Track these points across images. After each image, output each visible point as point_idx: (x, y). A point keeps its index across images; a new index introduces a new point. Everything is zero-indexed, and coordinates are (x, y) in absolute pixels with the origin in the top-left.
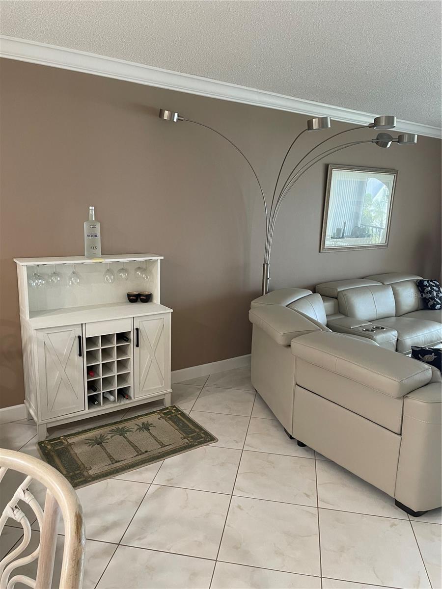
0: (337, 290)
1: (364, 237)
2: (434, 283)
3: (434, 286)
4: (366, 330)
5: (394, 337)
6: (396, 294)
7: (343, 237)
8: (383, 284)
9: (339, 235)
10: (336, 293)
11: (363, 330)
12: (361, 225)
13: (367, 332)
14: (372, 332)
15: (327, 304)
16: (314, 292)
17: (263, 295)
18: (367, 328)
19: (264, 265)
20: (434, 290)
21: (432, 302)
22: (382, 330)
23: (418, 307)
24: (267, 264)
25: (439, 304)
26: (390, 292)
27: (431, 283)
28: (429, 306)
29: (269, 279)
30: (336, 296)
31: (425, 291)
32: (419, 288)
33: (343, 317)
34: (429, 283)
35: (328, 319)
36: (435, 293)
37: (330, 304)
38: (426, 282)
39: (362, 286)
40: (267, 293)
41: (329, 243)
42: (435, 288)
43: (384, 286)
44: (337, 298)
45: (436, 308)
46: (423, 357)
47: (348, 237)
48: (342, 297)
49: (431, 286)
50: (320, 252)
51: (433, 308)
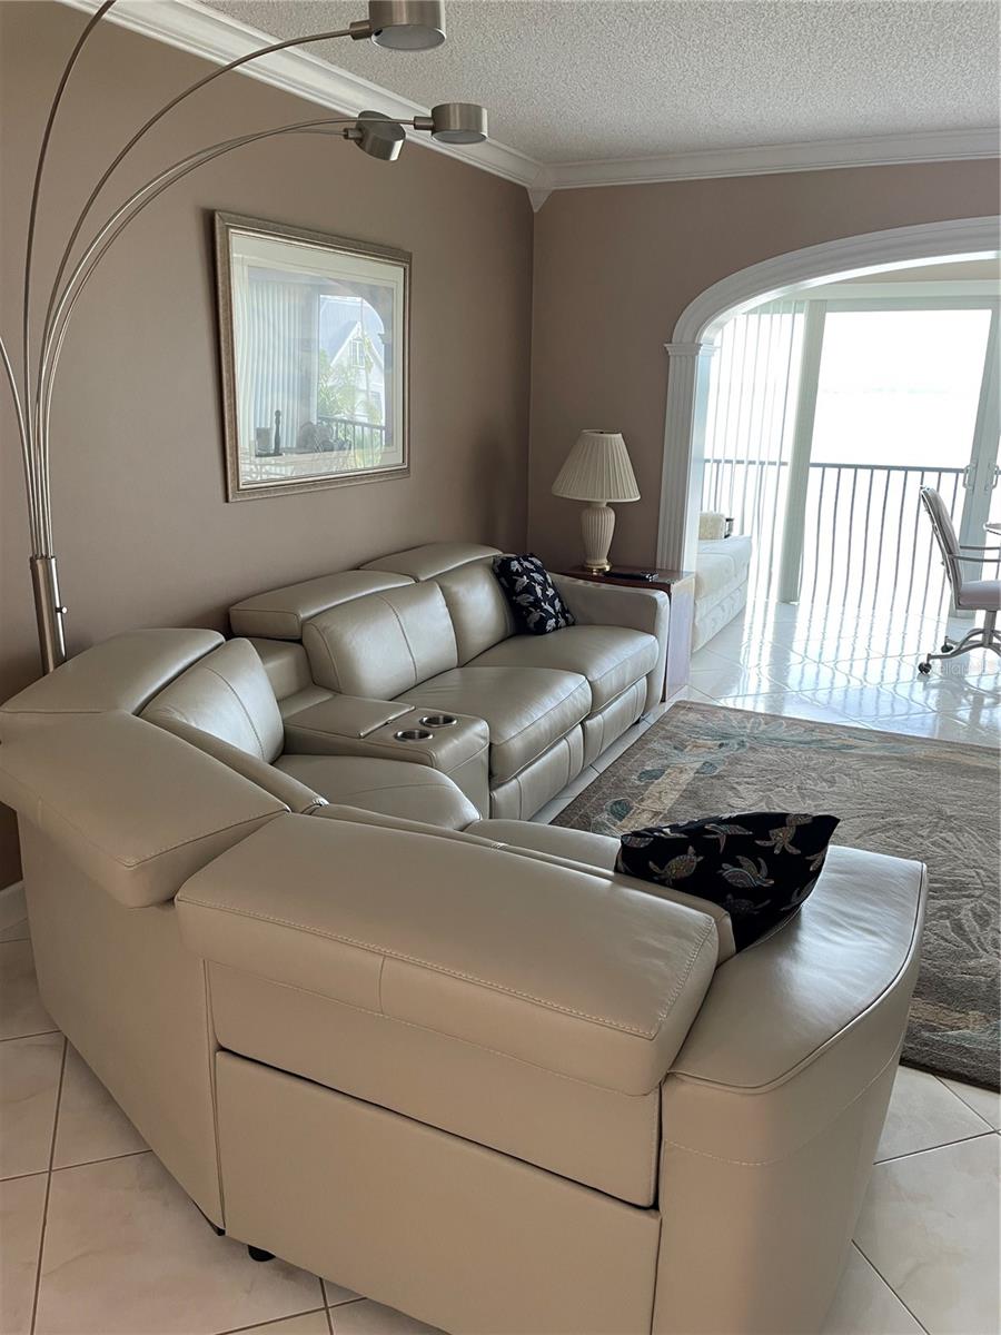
0: (298, 617)
1: (332, 450)
2: (532, 562)
3: (533, 572)
4: (404, 735)
5: (482, 742)
6: (452, 606)
7: (277, 453)
8: (417, 581)
9: (269, 447)
10: (297, 627)
11: (396, 736)
12: (319, 418)
13: (410, 741)
14: (423, 741)
15: (274, 664)
16: (230, 634)
17: (45, 671)
18: (408, 728)
19: (33, 561)
20: (535, 582)
21: (536, 615)
22: (448, 726)
23: (506, 631)
24: (46, 559)
25: (551, 616)
26: (438, 600)
27: (526, 564)
28: (532, 625)
29: (60, 610)
30: (296, 634)
31: (518, 587)
32: (503, 580)
33: (327, 697)
34: (521, 565)
35: (287, 715)
36: (538, 589)
37: (284, 661)
38: (516, 562)
39: (364, 594)
40: (60, 661)
41: (251, 470)
42: (535, 575)
43: (421, 588)
44: (299, 641)
45: (548, 628)
46: (662, 868)
47: (290, 450)
48: (318, 636)
49: (527, 571)
50: (227, 500)
51: (540, 629)
